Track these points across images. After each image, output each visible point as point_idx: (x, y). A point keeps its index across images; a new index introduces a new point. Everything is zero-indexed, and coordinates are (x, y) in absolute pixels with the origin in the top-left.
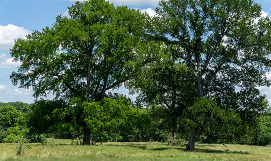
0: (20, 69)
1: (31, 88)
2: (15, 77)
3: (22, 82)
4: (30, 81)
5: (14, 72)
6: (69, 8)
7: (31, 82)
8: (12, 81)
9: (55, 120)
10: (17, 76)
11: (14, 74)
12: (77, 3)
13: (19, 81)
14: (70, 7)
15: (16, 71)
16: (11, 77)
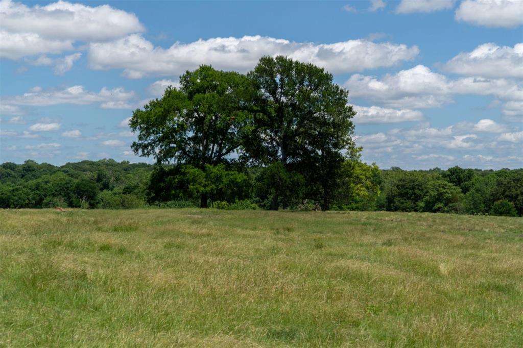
0: (140, 138)
1: (152, 156)
2: (136, 147)
3: (143, 151)
4: (150, 150)
5: (134, 142)
6: (180, 77)
7: (152, 152)
8: (134, 151)
9: (169, 187)
10: (137, 145)
11: (134, 144)
12: (188, 72)
13: (140, 151)
14: (182, 76)
15: (137, 141)
16: (132, 147)
